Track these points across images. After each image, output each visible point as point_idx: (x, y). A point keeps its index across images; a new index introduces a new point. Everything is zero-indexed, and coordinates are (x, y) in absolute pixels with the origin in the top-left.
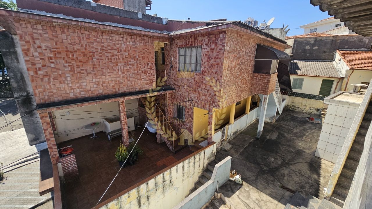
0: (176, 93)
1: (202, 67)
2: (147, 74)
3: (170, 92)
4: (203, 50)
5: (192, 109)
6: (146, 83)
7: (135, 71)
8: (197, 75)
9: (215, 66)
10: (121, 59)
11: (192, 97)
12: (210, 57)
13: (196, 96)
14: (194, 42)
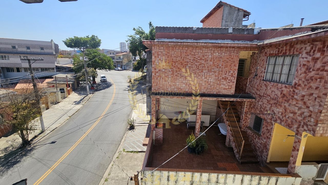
0: (256, 103)
1: (296, 79)
2: (227, 80)
3: (248, 100)
4: (301, 59)
5: (272, 124)
6: (224, 88)
7: (216, 77)
8: (286, 87)
9: (317, 80)
10: (206, 66)
11: (275, 111)
12: (310, 68)
13: (281, 111)
14: (290, 50)
